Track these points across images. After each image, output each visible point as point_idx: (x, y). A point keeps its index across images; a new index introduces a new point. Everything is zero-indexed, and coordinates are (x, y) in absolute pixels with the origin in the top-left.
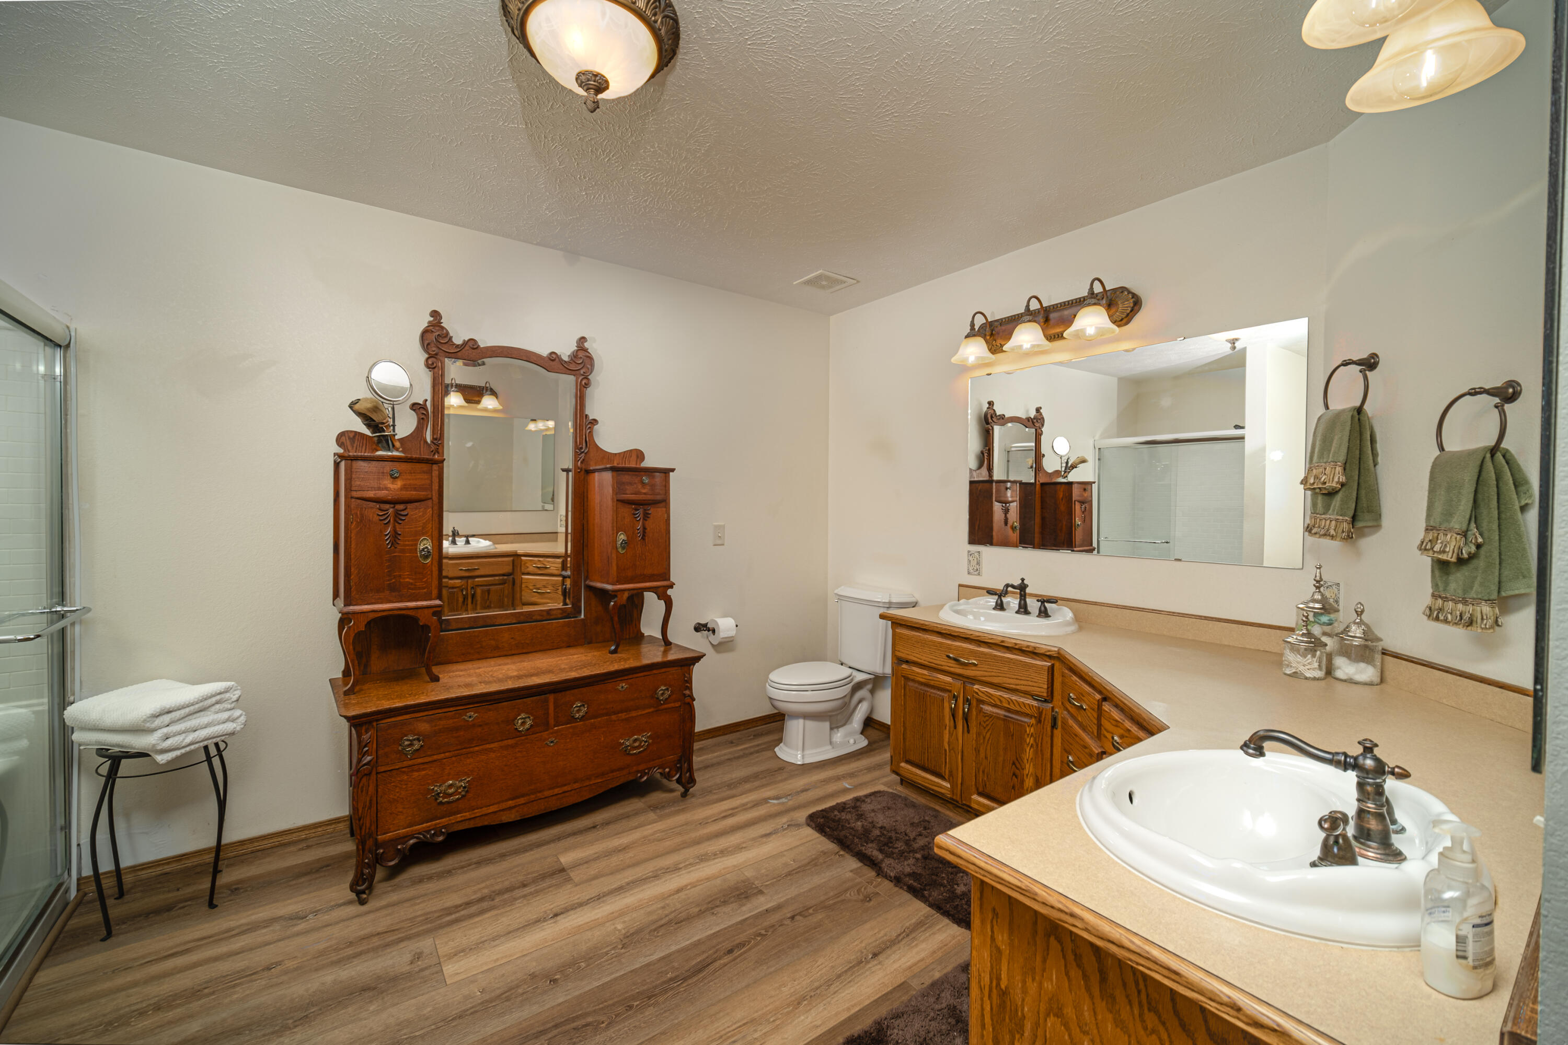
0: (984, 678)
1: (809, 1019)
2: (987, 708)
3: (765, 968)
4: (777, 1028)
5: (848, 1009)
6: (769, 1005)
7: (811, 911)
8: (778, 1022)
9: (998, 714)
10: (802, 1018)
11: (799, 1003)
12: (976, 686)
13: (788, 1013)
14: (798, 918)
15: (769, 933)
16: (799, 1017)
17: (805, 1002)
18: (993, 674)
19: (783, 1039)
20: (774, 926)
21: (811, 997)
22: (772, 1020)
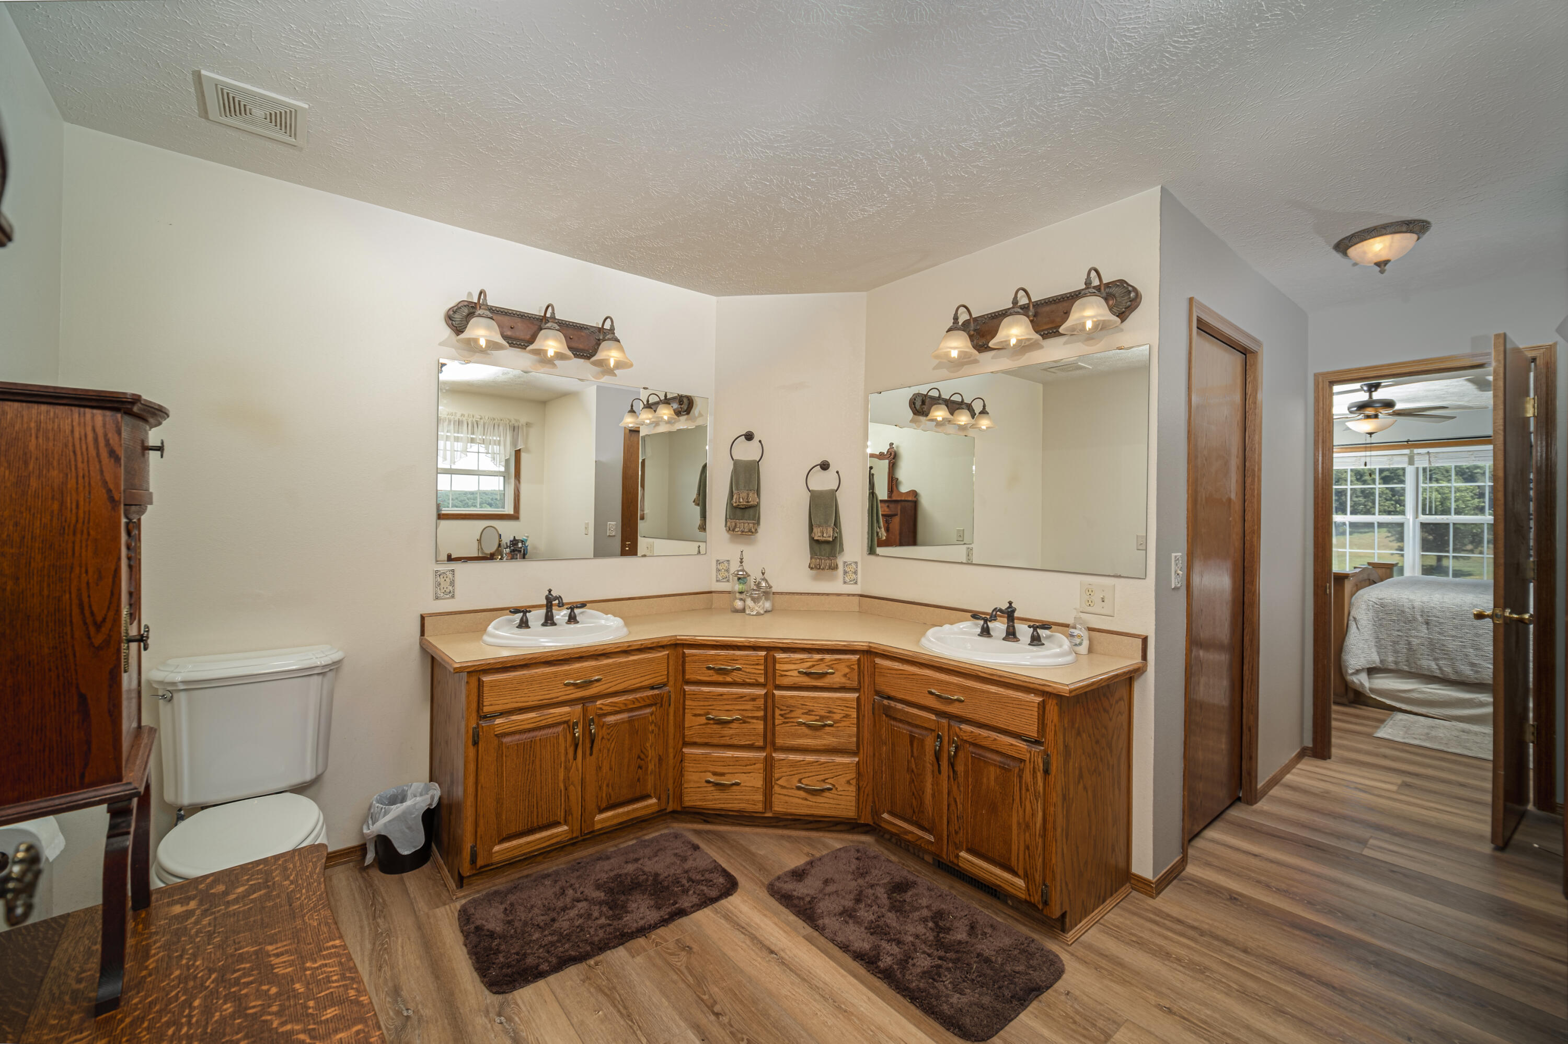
0: (609, 690)
1: (864, 1005)
2: (611, 719)
3: (802, 1040)
4: (879, 1028)
5: (843, 976)
6: (854, 1036)
7: (705, 997)
8: (873, 1028)
9: (622, 719)
10: (862, 1009)
11: (846, 1011)
12: (598, 702)
13: (858, 1019)
14: (717, 1008)
15: (745, 1037)
16: (862, 1012)
17: (843, 1006)
18: (617, 682)
19: (891, 1024)
20: (731, 1033)
21: (835, 1002)
22: (871, 1033)
